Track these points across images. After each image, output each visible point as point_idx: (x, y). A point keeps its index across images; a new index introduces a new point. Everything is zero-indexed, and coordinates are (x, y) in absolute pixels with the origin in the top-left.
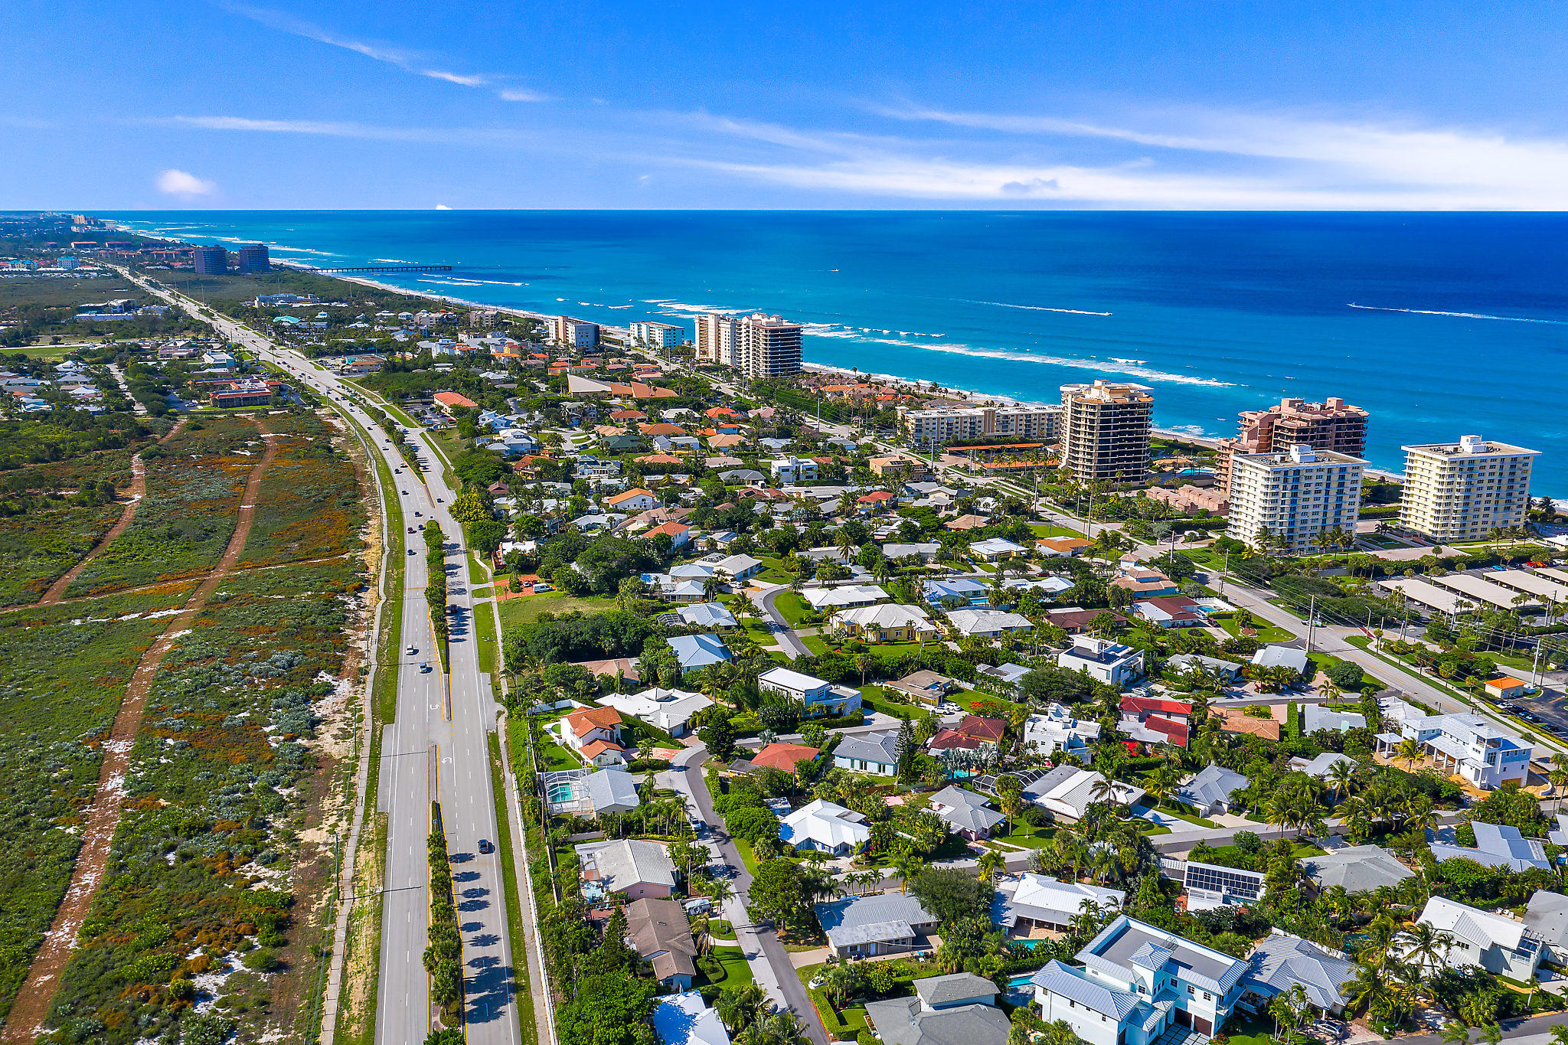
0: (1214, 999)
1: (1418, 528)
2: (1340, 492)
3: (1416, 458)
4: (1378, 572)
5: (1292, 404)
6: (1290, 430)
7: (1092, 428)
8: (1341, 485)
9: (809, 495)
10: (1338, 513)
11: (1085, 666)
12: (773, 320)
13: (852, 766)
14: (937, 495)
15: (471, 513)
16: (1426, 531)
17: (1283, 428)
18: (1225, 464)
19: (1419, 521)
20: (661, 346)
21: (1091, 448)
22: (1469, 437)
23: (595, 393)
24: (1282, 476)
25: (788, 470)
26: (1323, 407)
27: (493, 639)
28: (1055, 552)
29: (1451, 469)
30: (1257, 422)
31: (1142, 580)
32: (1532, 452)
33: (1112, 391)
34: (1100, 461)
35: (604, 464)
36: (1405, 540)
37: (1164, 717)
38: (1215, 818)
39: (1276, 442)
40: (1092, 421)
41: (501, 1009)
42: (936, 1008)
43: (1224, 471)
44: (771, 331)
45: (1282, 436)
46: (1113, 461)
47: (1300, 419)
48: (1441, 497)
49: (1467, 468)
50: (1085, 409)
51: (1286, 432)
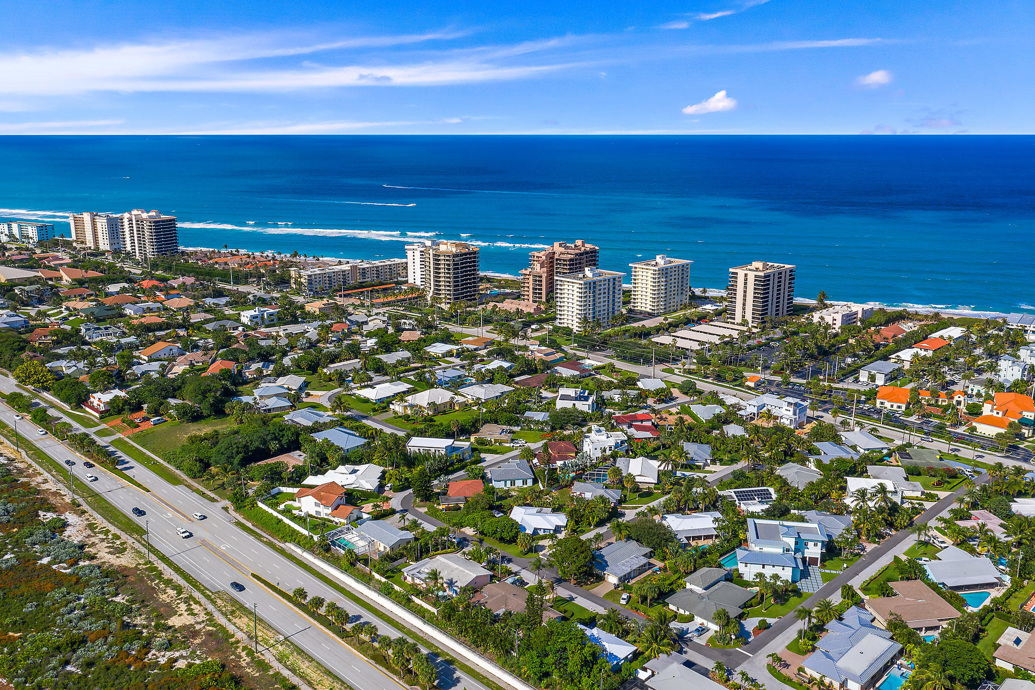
0: (820, 544)
1: (643, 309)
2: (614, 292)
3: (637, 270)
4: (646, 334)
5: (561, 245)
6: (564, 260)
7: (449, 269)
8: (614, 288)
9: (287, 332)
10: (614, 305)
11: (574, 405)
12: (154, 214)
13: (505, 485)
14: (375, 321)
15: (40, 376)
16: (648, 310)
17: (560, 260)
18: (526, 285)
19: (644, 305)
20: (36, 240)
21: (449, 282)
22: (661, 256)
23: (29, 278)
24: (588, 286)
25: (257, 317)
26: (575, 246)
27: (155, 463)
28: (476, 347)
29: (659, 274)
30: (544, 258)
31: (547, 355)
32: (689, 261)
33: (457, 246)
34: (455, 290)
35: (106, 329)
36: (641, 316)
37: (639, 423)
38: (707, 468)
39: (557, 268)
40: (448, 265)
41: (455, 676)
42: (706, 589)
43: (526, 289)
44: (155, 222)
45: (560, 264)
46: (462, 289)
47: (568, 254)
48: (655, 290)
49: (664, 272)
50: (443, 258)
51: (562, 262)
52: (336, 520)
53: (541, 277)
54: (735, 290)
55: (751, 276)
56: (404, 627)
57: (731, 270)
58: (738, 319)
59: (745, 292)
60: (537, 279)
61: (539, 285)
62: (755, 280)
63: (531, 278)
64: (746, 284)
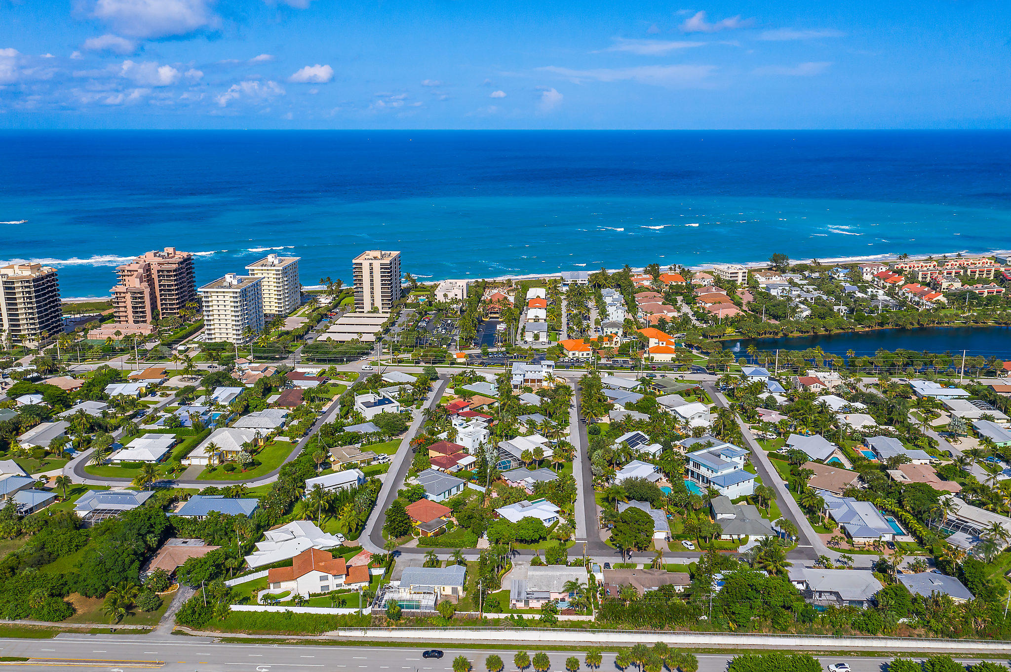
2: (258, 298)
3: (255, 272)
5: (156, 255)
6: (168, 271)
8: (258, 293)
13: (445, 497)
16: (273, 312)
17: (160, 271)
30: (141, 271)
31: (263, 371)
36: (270, 320)
43: (122, 309)
45: (164, 276)
50: (19, 284)
51: (165, 273)
52: (354, 586)
53: (142, 293)
54: (361, 280)
55: (377, 265)
56: (575, 647)
57: (354, 261)
58: (367, 307)
59: (372, 280)
60: (137, 296)
61: (140, 302)
62: (381, 268)
63: (128, 296)
64: (371, 273)
